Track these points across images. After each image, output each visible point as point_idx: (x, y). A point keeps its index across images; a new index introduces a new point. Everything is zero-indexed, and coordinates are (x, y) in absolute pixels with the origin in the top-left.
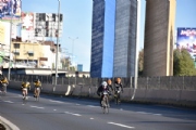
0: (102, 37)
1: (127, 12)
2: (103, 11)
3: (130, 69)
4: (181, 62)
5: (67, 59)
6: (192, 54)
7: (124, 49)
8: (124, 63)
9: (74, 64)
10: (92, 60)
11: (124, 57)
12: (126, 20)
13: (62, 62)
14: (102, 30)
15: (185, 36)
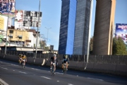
0: (67, 28)
1: (84, 12)
2: (68, 10)
3: (84, 49)
4: (118, 46)
5: (44, 42)
6: (125, 41)
7: (81, 36)
8: (81, 45)
9: (48, 45)
10: (60, 43)
11: (81, 41)
12: (83, 17)
13: (40, 43)
14: (67, 23)
15: (120, 29)
